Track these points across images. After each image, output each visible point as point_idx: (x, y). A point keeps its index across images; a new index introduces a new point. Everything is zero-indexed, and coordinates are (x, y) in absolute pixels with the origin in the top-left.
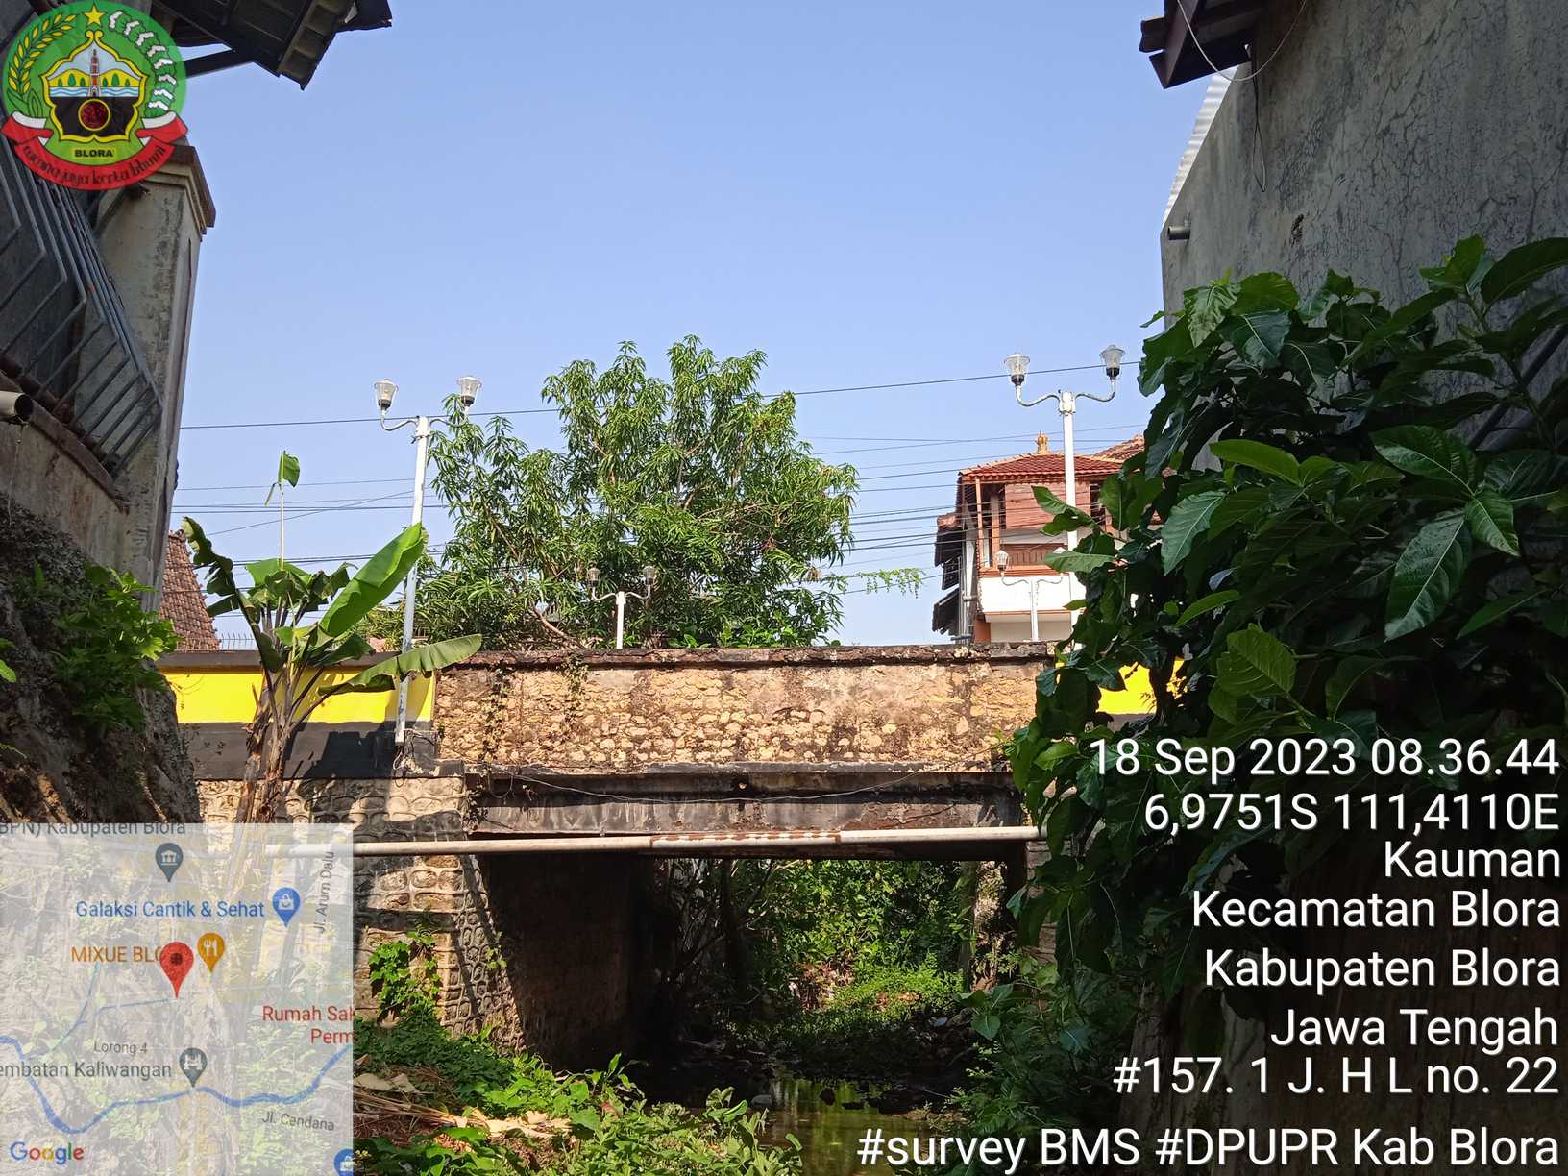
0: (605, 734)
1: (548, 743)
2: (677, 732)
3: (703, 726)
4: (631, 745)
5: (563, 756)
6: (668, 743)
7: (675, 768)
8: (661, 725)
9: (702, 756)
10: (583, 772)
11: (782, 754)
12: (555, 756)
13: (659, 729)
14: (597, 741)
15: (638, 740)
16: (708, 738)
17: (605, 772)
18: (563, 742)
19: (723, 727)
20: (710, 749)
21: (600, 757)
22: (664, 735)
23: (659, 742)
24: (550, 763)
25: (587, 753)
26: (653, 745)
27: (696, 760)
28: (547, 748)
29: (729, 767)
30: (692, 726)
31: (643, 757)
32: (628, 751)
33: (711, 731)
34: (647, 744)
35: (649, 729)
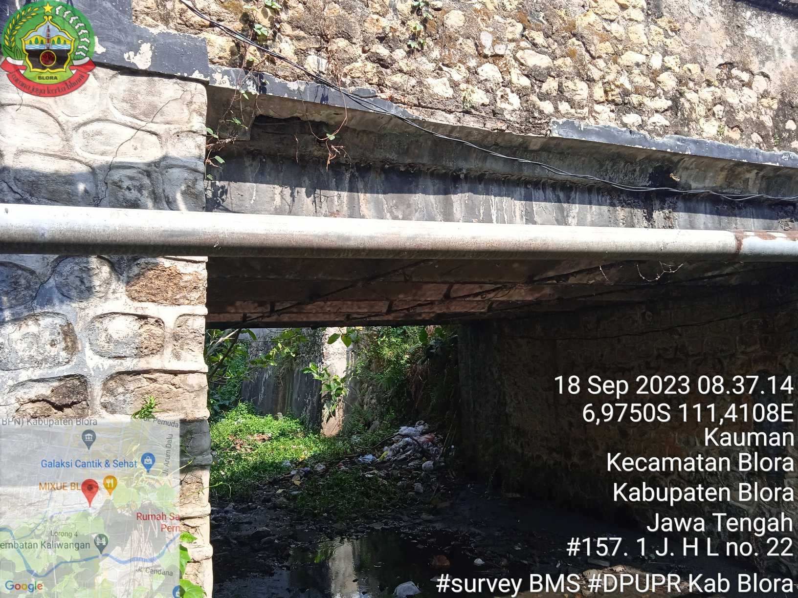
0: (487, 52)
1: (382, 50)
2: (596, 74)
3: (628, 69)
4: (525, 82)
5: (413, 81)
6: (581, 89)
7: (598, 134)
8: (571, 54)
9: (632, 119)
10: (451, 120)
12: (398, 78)
13: (568, 60)
14: (472, 63)
15: (536, 76)
16: (638, 91)
17: (490, 125)
18: (410, 52)
19: (654, 75)
20: (639, 109)
21: (479, 97)
22: (579, 75)
23: (569, 84)
24: (388, 93)
25: (455, 85)
26: (560, 90)
27: (625, 125)
28: (382, 62)
29: (668, 142)
30: (614, 68)
31: (547, 107)
32: (522, 93)
33: (642, 81)
34: (551, 85)
35: (555, 58)
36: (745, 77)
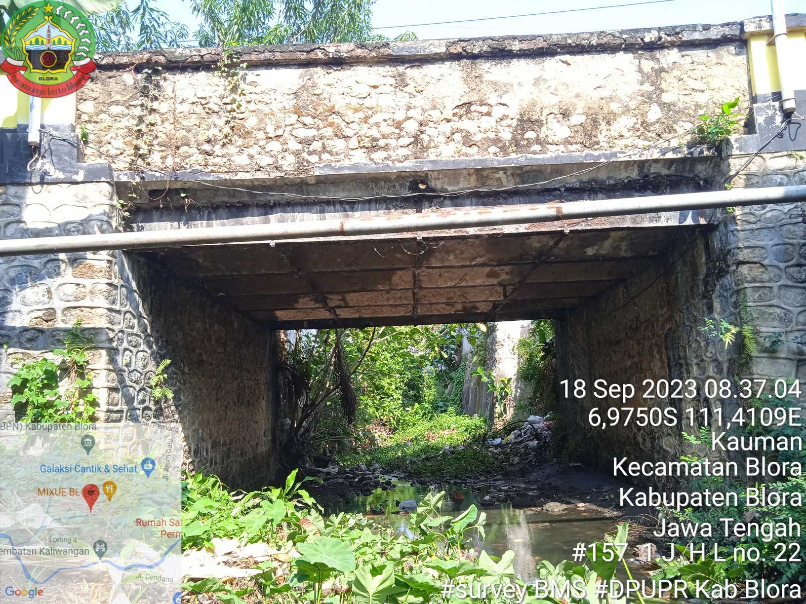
0: (270, 135)
1: (207, 147)
2: (348, 132)
3: (377, 125)
4: (300, 147)
5: (225, 160)
6: (340, 144)
7: (349, 168)
8: (331, 125)
9: (379, 156)
10: (248, 176)
11: (465, 150)
12: (217, 160)
13: (330, 129)
14: (262, 143)
15: (306, 142)
16: (384, 137)
17: (273, 175)
18: (224, 145)
19: (398, 125)
20: (386, 148)
21: (265, 161)
22: (336, 135)
23: (330, 142)
24: (210, 168)
25: (251, 157)
26: (324, 147)
27: (372, 160)
28: (207, 153)
29: (409, 165)
30: (365, 126)
31: (314, 159)
32: (297, 154)
33: (386, 129)
34: (317, 145)
35: (319, 129)
36: (484, 109)
